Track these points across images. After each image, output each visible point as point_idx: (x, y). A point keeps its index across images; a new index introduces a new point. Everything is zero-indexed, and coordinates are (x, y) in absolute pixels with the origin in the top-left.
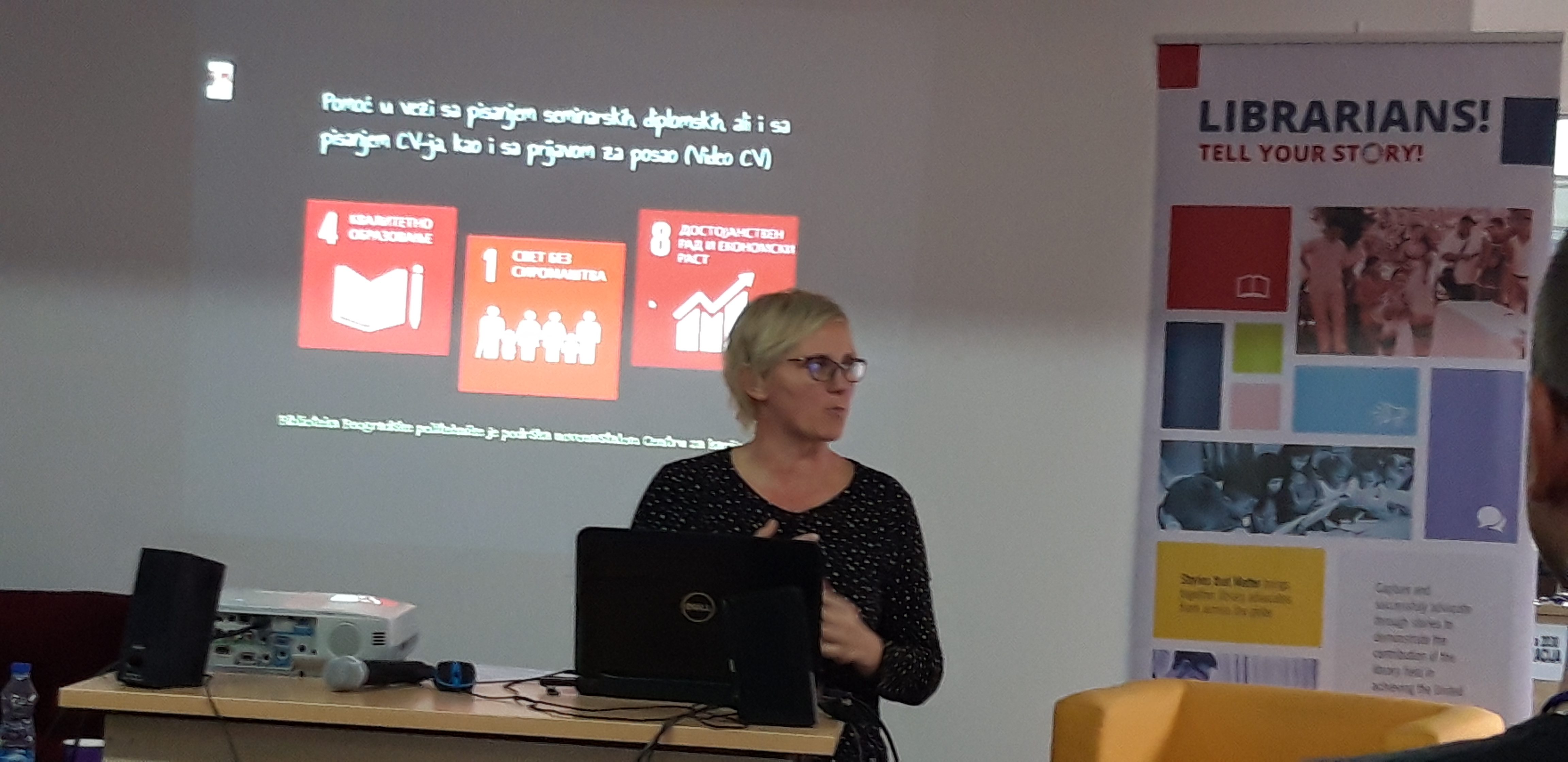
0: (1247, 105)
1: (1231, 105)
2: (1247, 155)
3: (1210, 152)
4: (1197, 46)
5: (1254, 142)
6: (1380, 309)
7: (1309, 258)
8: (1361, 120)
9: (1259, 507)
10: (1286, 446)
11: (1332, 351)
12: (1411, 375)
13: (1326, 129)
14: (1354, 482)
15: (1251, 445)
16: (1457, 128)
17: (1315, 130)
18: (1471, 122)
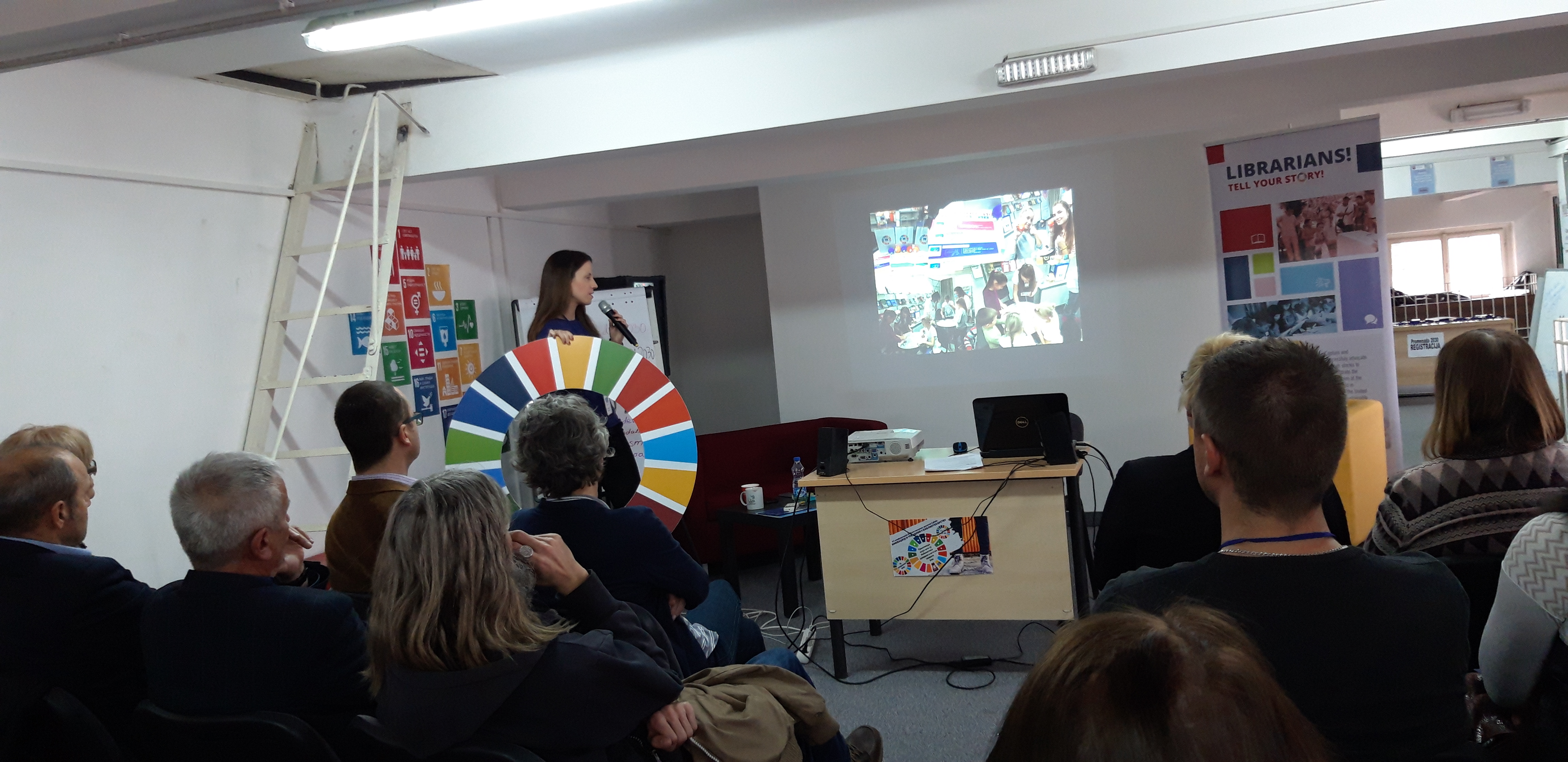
0: (1246, 166)
1: (1239, 167)
2: (1249, 186)
3: (1233, 187)
4: (1222, 145)
5: (1251, 180)
6: (1313, 240)
7: (1281, 224)
8: (1295, 164)
9: (1272, 327)
10: (1280, 301)
11: (1295, 260)
12: (1330, 265)
13: (1281, 170)
14: (1310, 312)
15: (1265, 303)
16: (1337, 161)
17: (1277, 171)
18: (1343, 158)
